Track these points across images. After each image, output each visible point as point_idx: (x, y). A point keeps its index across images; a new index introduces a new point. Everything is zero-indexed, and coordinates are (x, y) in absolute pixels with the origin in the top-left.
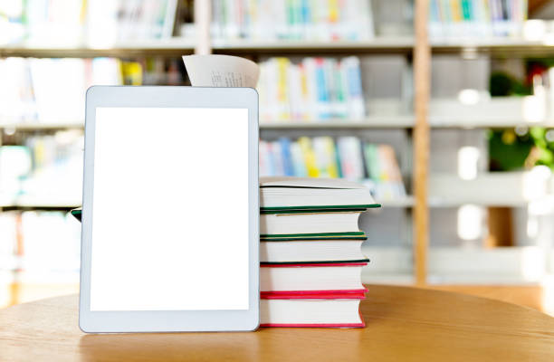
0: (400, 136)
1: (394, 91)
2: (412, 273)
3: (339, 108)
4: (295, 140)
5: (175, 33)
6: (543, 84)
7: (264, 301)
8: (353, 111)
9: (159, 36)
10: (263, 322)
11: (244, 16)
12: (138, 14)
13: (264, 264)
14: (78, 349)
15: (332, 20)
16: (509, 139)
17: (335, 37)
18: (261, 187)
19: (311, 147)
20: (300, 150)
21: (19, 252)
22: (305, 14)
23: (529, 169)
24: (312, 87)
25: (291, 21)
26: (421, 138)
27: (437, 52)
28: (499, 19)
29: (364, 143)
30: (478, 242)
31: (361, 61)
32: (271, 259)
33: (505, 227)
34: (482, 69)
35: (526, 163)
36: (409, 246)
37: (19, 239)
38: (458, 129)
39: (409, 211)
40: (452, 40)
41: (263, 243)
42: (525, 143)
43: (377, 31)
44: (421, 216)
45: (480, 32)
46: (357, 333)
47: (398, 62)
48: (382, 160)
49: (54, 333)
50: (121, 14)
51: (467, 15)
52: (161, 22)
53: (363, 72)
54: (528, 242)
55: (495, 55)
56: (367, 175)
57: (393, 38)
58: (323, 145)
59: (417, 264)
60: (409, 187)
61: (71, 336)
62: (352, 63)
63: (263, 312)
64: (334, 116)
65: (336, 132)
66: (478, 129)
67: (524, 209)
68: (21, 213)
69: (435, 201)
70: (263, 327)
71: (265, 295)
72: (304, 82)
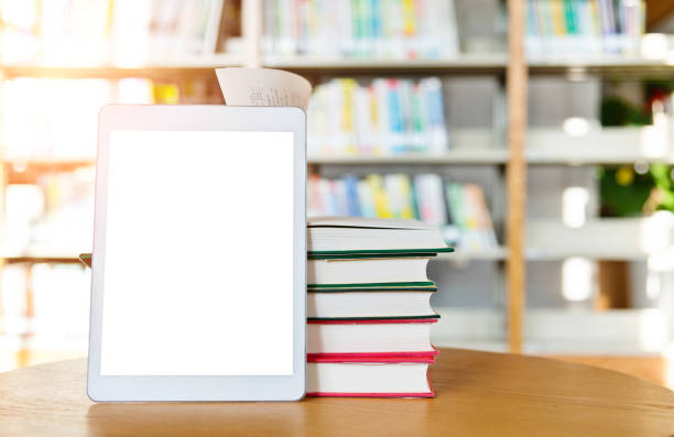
0: (491, 174)
1: (484, 119)
2: (504, 340)
3: (416, 139)
4: (362, 178)
5: (219, 49)
6: (665, 111)
7: (312, 365)
8: (434, 143)
9: (199, 52)
10: (311, 391)
11: (302, 28)
12: (174, 26)
13: (312, 321)
14: (85, 420)
15: (409, 34)
16: (625, 178)
17: (412, 54)
18: (309, 227)
19: (383, 187)
20: (369, 190)
21: (29, 313)
22: (375, 27)
23: (649, 215)
24: (384, 113)
25: (358, 34)
26: (516, 177)
27: (535, 72)
28: (611, 32)
29: (446, 183)
30: (587, 304)
31: (443, 84)
32: (321, 314)
33: (619, 285)
34: (591, 93)
35: (645, 207)
36: (501, 307)
37: (29, 296)
38: (563, 166)
39: (501, 265)
40: (554, 58)
41: (311, 295)
42: (644, 183)
43: (463, 46)
44: (516, 272)
45: (589, 47)
46: (424, 404)
47: (488, 85)
48: (468, 203)
49: (57, 402)
50: (154, 26)
51: (571, 26)
52: (202, 36)
53: (446, 96)
54: (648, 304)
55: (607, 76)
56: (450, 220)
57: (482, 55)
58: (397, 184)
59: (510, 328)
60: (501, 235)
61: (78, 405)
62: (432, 86)
63: (311, 378)
64: (411, 149)
65: (412, 169)
66: (587, 166)
67: (643, 263)
68: (31, 265)
69: (533, 252)
70: (310, 396)
71: (313, 358)
72: (374, 109)
